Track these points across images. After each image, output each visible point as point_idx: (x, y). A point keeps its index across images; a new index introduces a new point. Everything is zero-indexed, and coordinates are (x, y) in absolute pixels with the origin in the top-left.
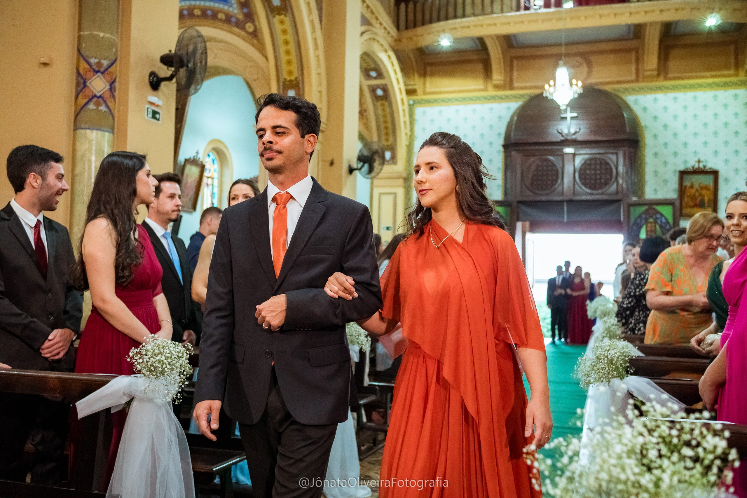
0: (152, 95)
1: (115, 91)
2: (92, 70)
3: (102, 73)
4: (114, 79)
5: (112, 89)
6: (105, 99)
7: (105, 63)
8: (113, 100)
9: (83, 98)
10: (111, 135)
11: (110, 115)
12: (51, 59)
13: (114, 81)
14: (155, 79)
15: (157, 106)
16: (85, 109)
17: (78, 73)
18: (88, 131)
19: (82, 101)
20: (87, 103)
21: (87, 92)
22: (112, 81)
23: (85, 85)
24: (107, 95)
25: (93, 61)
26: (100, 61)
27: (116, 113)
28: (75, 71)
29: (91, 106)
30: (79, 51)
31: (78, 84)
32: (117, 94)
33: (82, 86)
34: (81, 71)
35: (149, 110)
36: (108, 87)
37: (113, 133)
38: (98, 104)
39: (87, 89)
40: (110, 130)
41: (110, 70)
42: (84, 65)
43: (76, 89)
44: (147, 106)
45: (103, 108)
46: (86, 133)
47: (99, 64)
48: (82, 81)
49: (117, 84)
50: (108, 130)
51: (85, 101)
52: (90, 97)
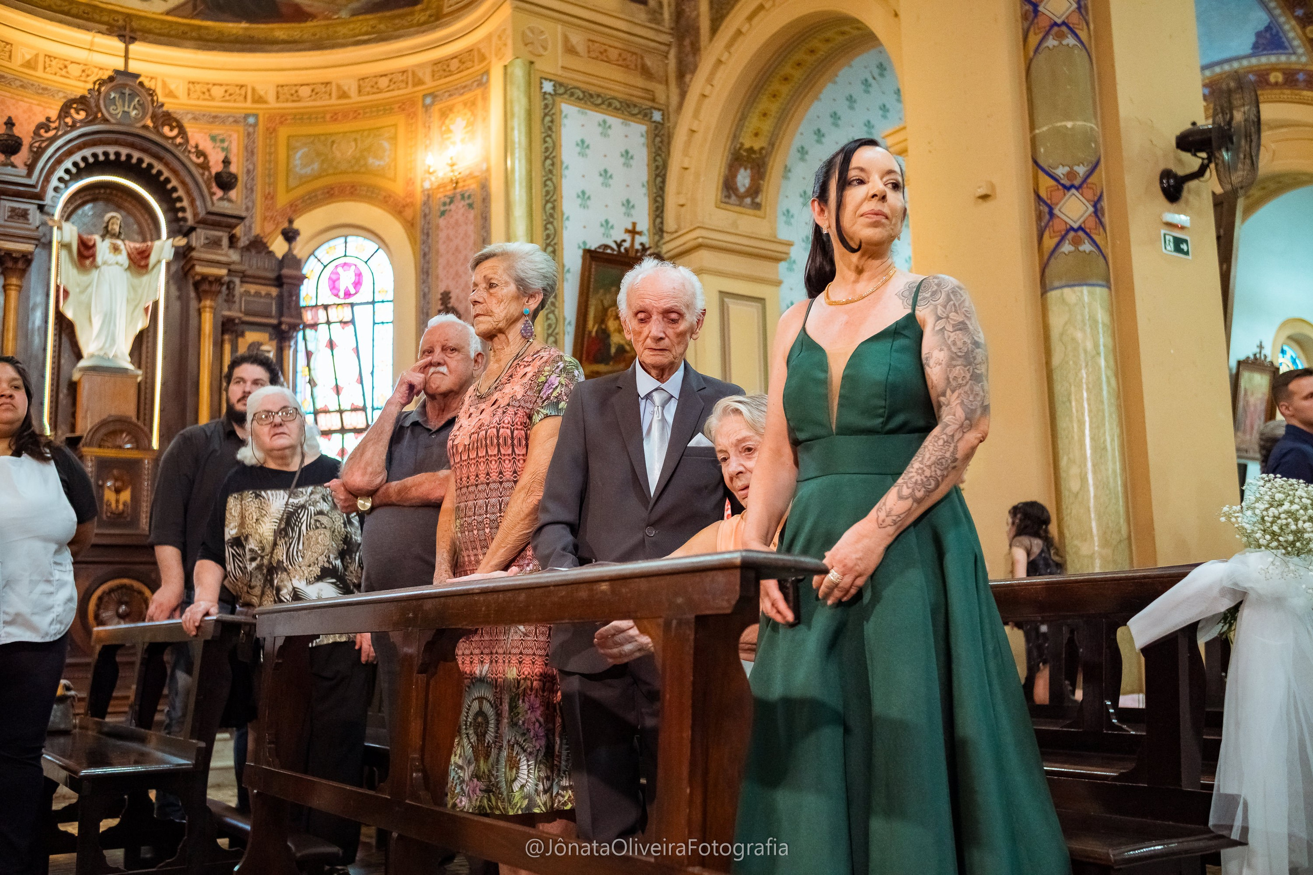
0: (1169, 211)
1: (1103, 215)
2: (1060, 187)
3: (1077, 189)
4: (1098, 194)
5: (1098, 212)
6: (1088, 231)
7: (1081, 170)
8: (1101, 230)
9: (1051, 237)
10: (1105, 291)
11: (1101, 257)
12: (992, 186)
13: (1100, 198)
14: (1172, 181)
15: (1183, 228)
16: (1056, 254)
17: (1038, 197)
18: (1067, 291)
19: (1049, 242)
20: (1058, 245)
21: (1058, 226)
22: (1096, 198)
23: (1051, 214)
24: (1091, 224)
25: (1061, 171)
26: (1071, 168)
27: (1109, 252)
28: (1032, 194)
29: (1067, 247)
30: (1035, 162)
31: (1039, 217)
32: (1106, 220)
33: (1047, 217)
34: (1043, 194)
35: (1167, 237)
36: (1091, 209)
37: (1109, 288)
38: (1076, 242)
39: (1056, 221)
40: (1104, 283)
41: (1089, 180)
42: (1046, 183)
43: (1038, 225)
44: (1163, 232)
45: (1087, 247)
46: (1062, 294)
47: (1071, 174)
48: (1046, 210)
49: (1105, 203)
50: (1100, 282)
51: (1056, 240)
52: (1063, 233)
